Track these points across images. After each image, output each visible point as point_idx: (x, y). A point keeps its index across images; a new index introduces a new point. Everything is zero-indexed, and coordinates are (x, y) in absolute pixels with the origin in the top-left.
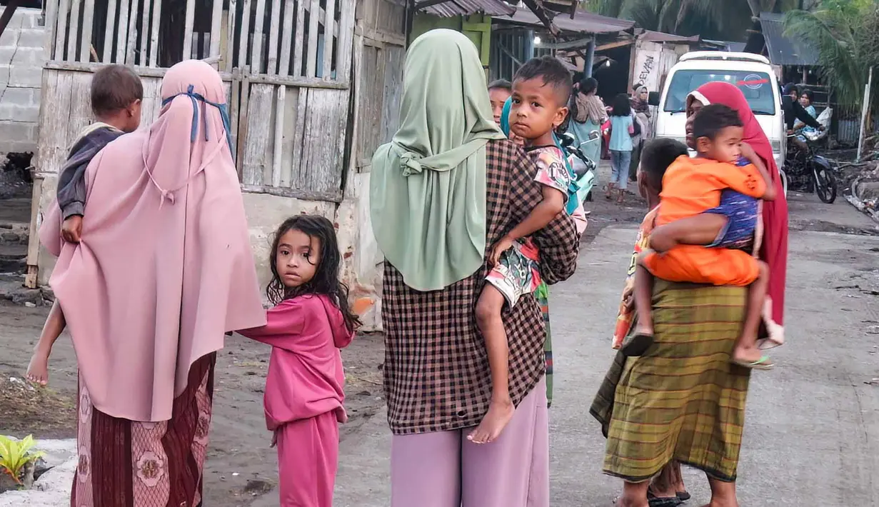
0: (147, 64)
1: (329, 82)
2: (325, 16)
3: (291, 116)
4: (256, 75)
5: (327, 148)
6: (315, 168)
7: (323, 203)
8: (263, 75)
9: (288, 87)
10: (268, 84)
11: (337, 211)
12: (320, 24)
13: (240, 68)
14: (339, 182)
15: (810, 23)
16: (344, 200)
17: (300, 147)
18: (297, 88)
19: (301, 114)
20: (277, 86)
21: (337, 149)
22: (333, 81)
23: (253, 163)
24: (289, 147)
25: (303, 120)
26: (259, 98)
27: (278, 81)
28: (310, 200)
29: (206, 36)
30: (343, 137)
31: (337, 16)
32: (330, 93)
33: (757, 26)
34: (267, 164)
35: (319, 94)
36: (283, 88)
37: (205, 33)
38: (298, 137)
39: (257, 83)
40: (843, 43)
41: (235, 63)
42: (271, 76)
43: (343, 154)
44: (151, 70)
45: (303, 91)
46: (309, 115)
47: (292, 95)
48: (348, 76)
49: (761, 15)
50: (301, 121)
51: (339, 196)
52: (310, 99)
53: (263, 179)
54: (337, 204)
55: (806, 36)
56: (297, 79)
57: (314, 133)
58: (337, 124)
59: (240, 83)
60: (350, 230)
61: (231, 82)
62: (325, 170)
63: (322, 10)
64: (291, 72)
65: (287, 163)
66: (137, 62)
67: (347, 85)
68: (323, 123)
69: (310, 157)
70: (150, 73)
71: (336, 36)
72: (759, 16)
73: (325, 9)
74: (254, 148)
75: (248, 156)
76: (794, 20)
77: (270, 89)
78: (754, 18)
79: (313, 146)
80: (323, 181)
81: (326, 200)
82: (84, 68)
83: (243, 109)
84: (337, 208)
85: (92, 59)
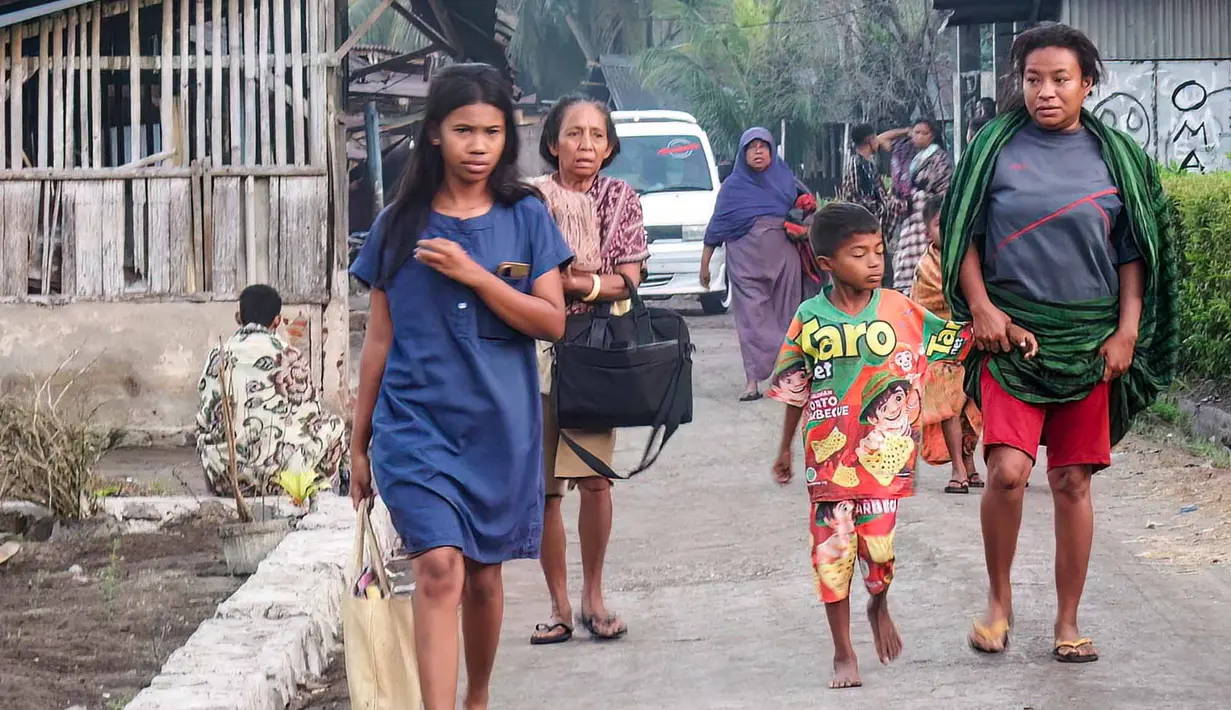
0: (91, 165)
1: (304, 168)
2: (292, 93)
3: (262, 209)
4: (218, 166)
5: (308, 243)
6: (295, 268)
7: (308, 306)
8: (227, 167)
9: (257, 178)
10: (232, 176)
11: (325, 314)
12: (287, 104)
13: (199, 161)
14: (325, 280)
15: (679, 65)
16: (332, 301)
17: (277, 245)
18: (267, 178)
19: (274, 207)
20: (243, 178)
21: (319, 243)
22: (307, 167)
23: (223, 268)
24: (263, 246)
25: (276, 215)
26: (225, 193)
27: (244, 173)
28: (292, 304)
29: (156, 127)
30: (324, 230)
31: (306, 93)
32: (305, 181)
33: (598, 75)
34: (240, 269)
35: (294, 183)
36: (250, 180)
37: (154, 126)
38: (273, 234)
39: (221, 176)
40: (730, 92)
41: (193, 155)
42: (236, 168)
43: (325, 249)
44: (95, 172)
45: (274, 182)
46: (283, 207)
47: (262, 187)
48: (324, 160)
49: (601, 57)
50: (275, 215)
51: (325, 297)
52: (283, 188)
53: (236, 285)
54: (324, 307)
55: (676, 84)
56: (265, 168)
57: (292, 228)
58: (316, 217)
59: (202, 179)
60: (341, 334)
61: (190, 178)
62: (307, 268)
63: (288, 88)
64: (258, 160)
65: (263, 264)
66: (78, 162)
67: (324, 169)
68: (301, 215)
69: (289, 255)
70: (94, 175)
71: (307, 116)
72: (598, 60)
73: (292, 86)
74: (223, 252)
75: (217, 259)
76: (654, 61)
77: (235, 183)
78: (590, 64)
79: (291, 243)
80: (306, 281)
81: (311, 303)
82: (17, 175)
83: (207, 208)
84: (324, 309)
85: (24, 165)
